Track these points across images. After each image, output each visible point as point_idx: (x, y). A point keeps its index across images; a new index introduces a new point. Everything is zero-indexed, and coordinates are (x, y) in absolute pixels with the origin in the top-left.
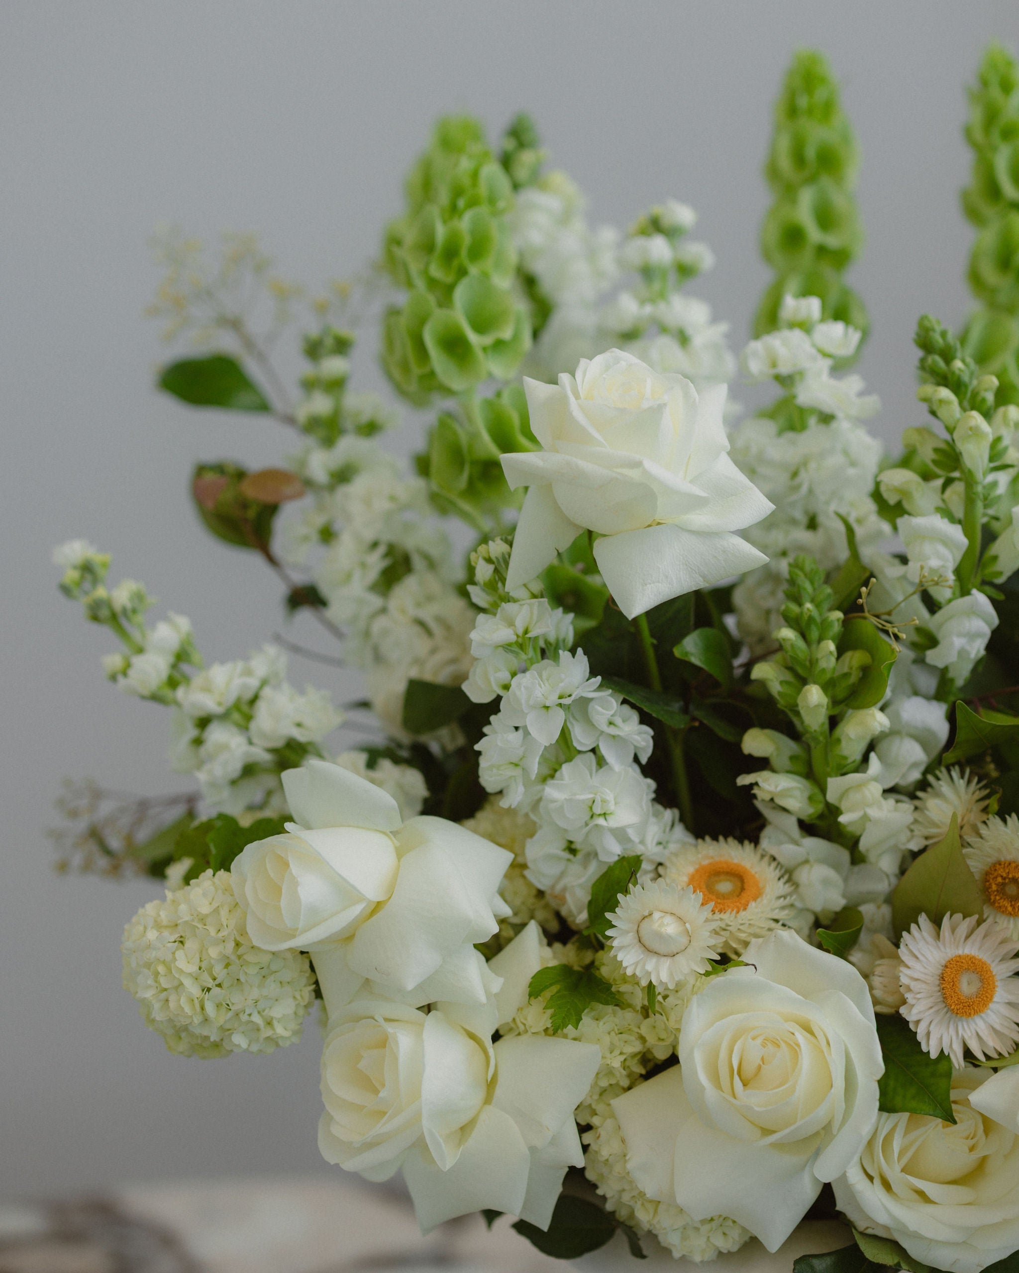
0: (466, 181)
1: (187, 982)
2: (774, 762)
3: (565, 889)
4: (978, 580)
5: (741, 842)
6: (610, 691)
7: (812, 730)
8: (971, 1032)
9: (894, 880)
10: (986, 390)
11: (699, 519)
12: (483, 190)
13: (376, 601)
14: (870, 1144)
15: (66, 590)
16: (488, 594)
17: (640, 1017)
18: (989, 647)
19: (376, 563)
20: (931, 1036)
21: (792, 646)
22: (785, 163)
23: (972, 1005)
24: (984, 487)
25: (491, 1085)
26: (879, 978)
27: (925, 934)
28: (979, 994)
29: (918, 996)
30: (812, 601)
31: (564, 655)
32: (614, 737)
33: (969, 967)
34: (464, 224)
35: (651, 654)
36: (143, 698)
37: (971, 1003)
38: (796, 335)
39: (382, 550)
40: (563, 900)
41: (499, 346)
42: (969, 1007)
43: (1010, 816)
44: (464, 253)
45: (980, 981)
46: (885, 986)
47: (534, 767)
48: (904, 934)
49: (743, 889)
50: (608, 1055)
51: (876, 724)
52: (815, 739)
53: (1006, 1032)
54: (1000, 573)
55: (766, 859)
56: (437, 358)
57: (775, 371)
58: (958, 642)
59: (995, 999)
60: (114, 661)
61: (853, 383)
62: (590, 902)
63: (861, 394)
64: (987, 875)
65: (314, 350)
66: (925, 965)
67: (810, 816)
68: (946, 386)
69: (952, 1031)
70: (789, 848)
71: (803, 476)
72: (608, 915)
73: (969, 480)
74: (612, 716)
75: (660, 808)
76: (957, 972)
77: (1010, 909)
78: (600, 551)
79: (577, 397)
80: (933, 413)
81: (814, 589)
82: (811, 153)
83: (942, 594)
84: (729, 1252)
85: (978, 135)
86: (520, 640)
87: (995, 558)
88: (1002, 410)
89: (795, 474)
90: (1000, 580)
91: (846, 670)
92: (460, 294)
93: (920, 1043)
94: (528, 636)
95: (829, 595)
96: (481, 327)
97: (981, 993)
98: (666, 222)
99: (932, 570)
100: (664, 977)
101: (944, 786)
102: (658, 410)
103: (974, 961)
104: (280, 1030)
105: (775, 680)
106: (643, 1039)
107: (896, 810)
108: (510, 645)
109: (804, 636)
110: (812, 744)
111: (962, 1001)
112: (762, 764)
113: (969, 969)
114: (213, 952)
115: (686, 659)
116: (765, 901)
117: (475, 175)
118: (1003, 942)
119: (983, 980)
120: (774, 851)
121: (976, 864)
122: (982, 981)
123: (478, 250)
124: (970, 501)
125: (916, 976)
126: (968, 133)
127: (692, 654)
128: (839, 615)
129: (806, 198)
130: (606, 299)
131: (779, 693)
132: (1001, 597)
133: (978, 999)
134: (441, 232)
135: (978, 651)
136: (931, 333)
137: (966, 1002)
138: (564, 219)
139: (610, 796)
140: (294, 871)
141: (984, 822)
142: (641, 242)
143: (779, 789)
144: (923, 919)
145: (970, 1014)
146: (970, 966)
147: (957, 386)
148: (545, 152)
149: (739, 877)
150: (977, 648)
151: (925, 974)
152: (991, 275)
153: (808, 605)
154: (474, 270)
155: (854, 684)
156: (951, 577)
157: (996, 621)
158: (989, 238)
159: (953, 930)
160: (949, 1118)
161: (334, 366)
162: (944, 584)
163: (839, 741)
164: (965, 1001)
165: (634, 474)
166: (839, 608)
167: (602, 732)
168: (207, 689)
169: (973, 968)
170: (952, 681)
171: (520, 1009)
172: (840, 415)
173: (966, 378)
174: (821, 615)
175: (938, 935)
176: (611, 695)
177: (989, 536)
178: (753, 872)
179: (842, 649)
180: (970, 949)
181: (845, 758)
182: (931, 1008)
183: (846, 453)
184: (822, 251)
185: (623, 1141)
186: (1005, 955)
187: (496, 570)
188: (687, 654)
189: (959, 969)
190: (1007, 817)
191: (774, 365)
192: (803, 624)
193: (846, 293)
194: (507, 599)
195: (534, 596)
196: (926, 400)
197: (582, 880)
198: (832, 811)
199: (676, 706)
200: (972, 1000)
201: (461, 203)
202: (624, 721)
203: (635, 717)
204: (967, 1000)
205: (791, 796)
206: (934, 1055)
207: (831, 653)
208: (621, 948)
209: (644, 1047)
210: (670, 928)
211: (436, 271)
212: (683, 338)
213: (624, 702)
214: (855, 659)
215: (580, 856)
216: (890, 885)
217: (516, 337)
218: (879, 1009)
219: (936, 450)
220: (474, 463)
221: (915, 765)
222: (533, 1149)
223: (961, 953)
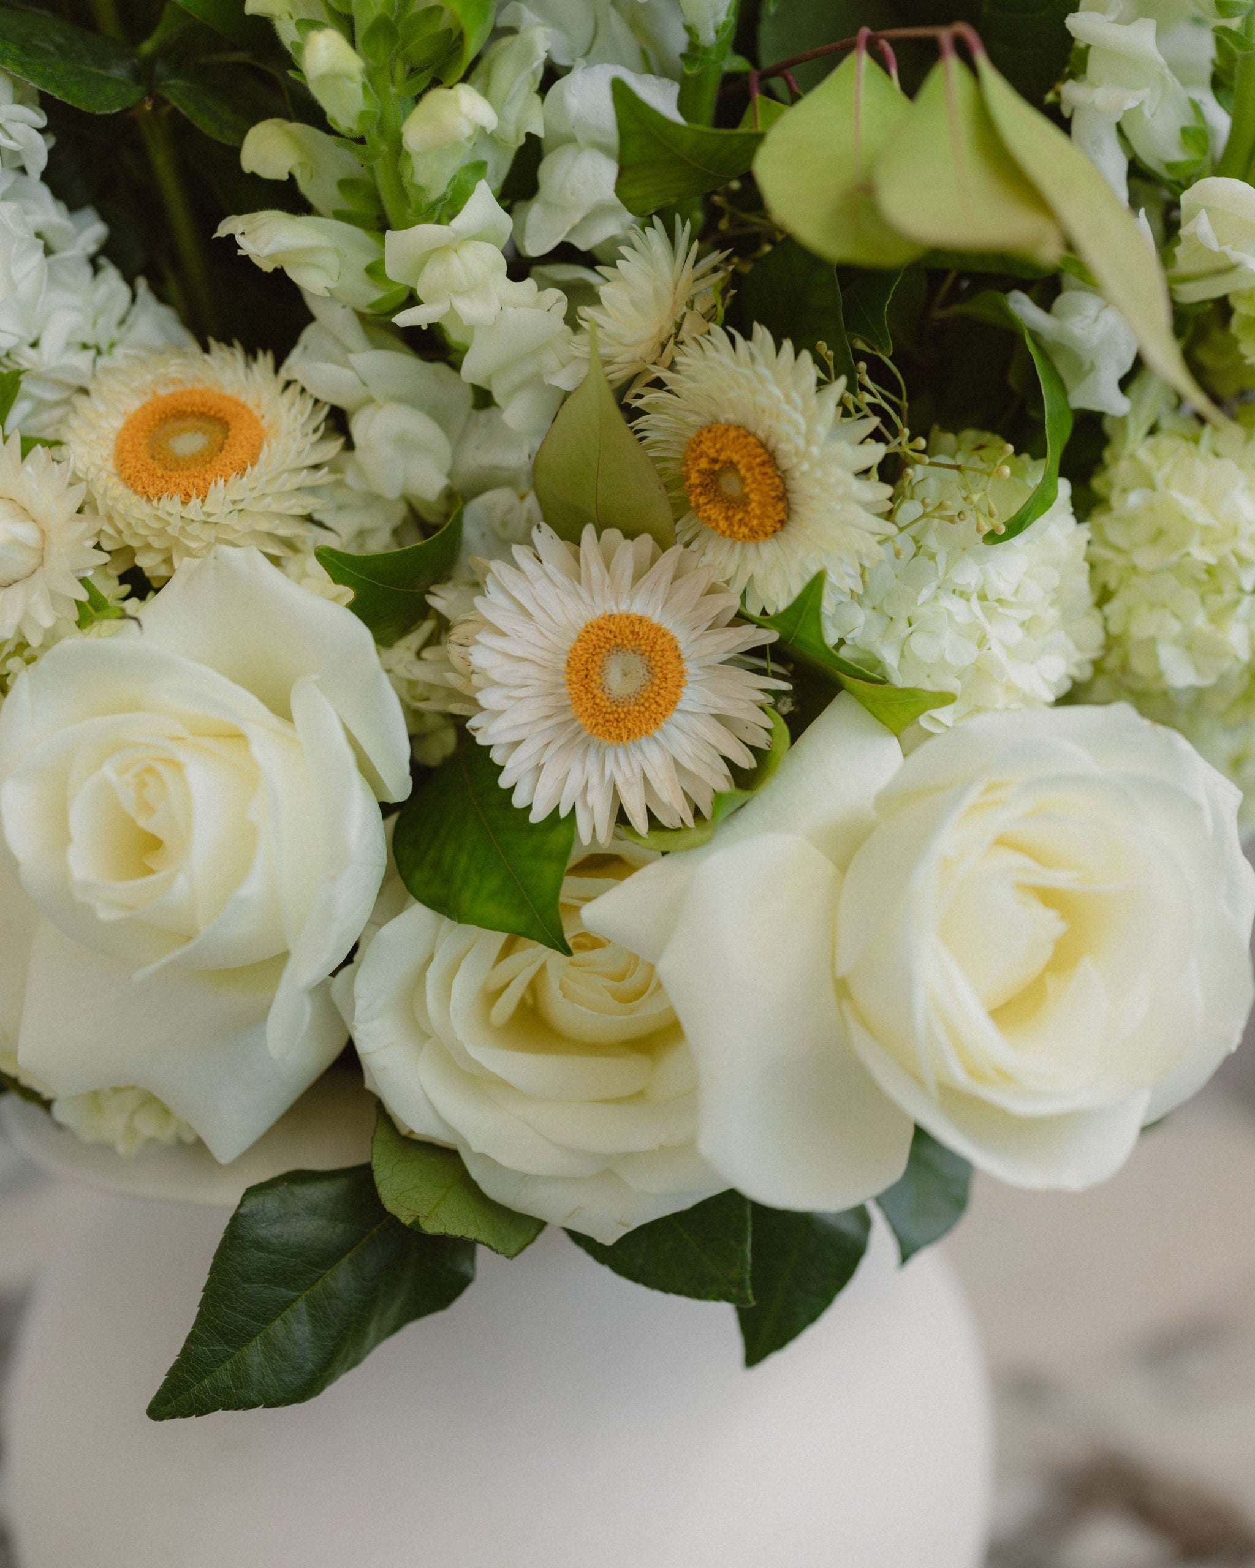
8: (632, 769)
23: (624, 719)
26: (458, 648)
27: (548, 566)
28: (642, 696)
29: (520, 693)
33: (626, 642)
37: (622, 716)
42: (618, 721)
45: (647, 670)
49: (217, 452)
53: (701, 777)
55: (293, 393)
59: (683, 707)
66: (544, 631)
76: (598, 650)
77: (723, 525)
97: (646, 695)
103: (637, 630)
105: (286, 17)
111: (604, 710)
113: (624, 646)
116: (254, 478)
118: (712, 590)
119: (652, 669)
122: (650, 670)
125: (515, 650)
133: (637, 708)
137: (612, 713)
145: (620, 736)
146: (627, 638)
149: (224, 427)
159: (606, 563)
160: (557, 942)
164: (609, 710)
169: (633, 643)
180: (642, 605)
182: (547, 717)
189: (602, 644)
200: (626, 710)
204: (614, 708)
206: (537, 816)
223: (623, 607)
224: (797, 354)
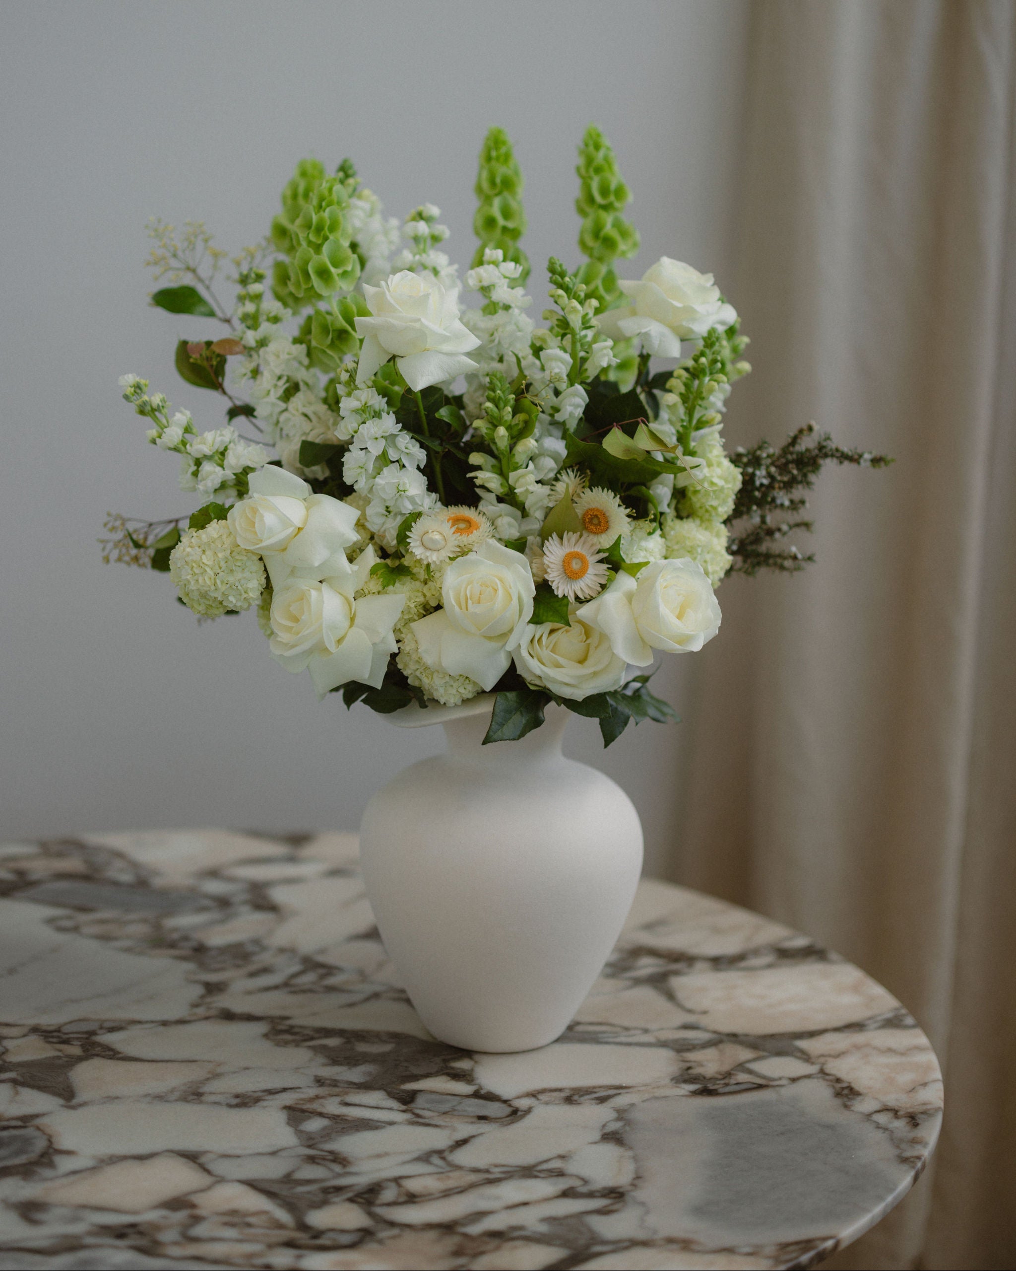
0: (326, 193)
1: (208, 570)
2: (483, 467)
3: (385, 531)
4: (579, 381)
5: (469, 506)
6: (406, 432)
7: (501, 449)
8: (578, 587)
9: (542, 523)
10: (581, 291)
11: (446, 347)
12: (334, 197)
13: (283, 405)
14: (532, 641)
15: (126, 397)
16: (347, 387)
17: (423, 585)
18: (584, 413)
19: (282, 385)
20: (559, 588)
21: (491, 410)
22: (485, 185)
23: (578, 575)
24: (580, 337)
25: (352, 619)
26: (535, 564)
27: (556, 542)
29: (553, 570)
30: (501, 390)
31: (384, 415)
32: (407, 454)
33: (576, 556)
34: (326, 214)
35: (424, 419)
36: (170, 449)
38: (491, 267)
39: (284, 379)
40: (384, 537)
41: (345, 274)
42: (576, 575)
43: (595, 488)
44: (326, 228)
46: (538, 568)
47: (371, 466)
48: (546, 541)
49: (470, 526)
50: (408, 601)
51: (531, 445)
52: (503, 454)
53: (594, 587)
54: (589, 377)
55: (481, 515)
56: (315, 280)
57: (481, 284)
58: (569, 409)
59: (588, 572)
60: (153, 433)
61: (519, 291)
62: (398, 535)
63: (523, 296)
64: (585, 515)
65: (244, 280)
66: (556, 556)
67: (501, 493)
68: (562, 289)
69: (569, 587)
70: (491, 508)
71: (496, 335)
72: (408, 533)
73: (574, 335)
74: (407, 444)
75: (430, 493)
76: (571, 559)
77: (594, 530)
78: (401, 365)
79: (389, 291)
80: (556, 302)
81: (502, 386)
82: (498, 180)
83: (563, 386)
84: (468, 699)
85: (583, 171)
86: (363, 408)
87: (586, 370)
88: (588, 301)
89: (492, 335)
90: (589, 380)
91: (517, 422)
92: (325, 249)
93: (553, 590)
94: (367, 405)
95: (508, 387)
96: (336, 266)
97: (580, 570)
98: (425, 214)
99: (556, 374)
100: (434, 559)
101: (564, 477)
102: (427, 296)
103: (579, 554)
104: (251, 595)
105: (483, 427)
106: (425, 596)
107: (542, 488)
108: (358, 410)
109: (497, 407)
110: (501, 456)
111: (573, 573)
112: (479, 468)
113: (576, 558)
114: (220, 555)
115: (442, 418)
116: (481, 530)
117: (330, 190)
120: (484, 510)
121: (579, 511)
122: (582, 562)
123: (333, 228)
124: (574, 343)
125: (551, 561)
126: (578, 169)
127: (444, 416)
128: (514, 396)
129: (497, 202)
130: (397, 253)
131: (486, 433)
132: (589, 388)
134: (315, 218)
135: (579, 414)
136: (555, 265)
138: (371, 214)
139: (406, 481)
140: (261, 512)
141: (583, 492)
142: (414, 223)
143: (486, 476)
144: (554, 535)
145: (577, 578)
147: (567, 289)
148: (359, 179)
149: (468, 522)
150: (579, 412)
151: (556, 561)
152: (590, 242)
153: (499, 392)
154: (331, 237)
155: (520, 429)
156: (565, 378)
157: (587, 400)
158: (588, 223)
159: (569, 541)
160: (568, 623)
161: (255, 288)
162: (561, 381)
163: (514, 455)
165: (417, 325)
166: (514, 394)
167: (403, 451)
168: (204, 442)
169: (578, 557)
170: (568, 429)
171: (366, 582)
172: (513, 305)
173: (571, 286)
174: (505, 397)
175: (562, 544)
176: (405, 434)
177: (584, 360)
178: (475, 520)
179: (514, 414)
180: (578, 549)
181: (517, 463)
182: (559, 576)
183: (516, 325)
184: (505, 229)
185: (416, 642)
186: (593, 553)
187: (351, 376)
188: (441, 416)
189: (571, 557)
190: (593, 487)
191: (481, 281)
192: (497, 400)
193: (517, 250)
194: (357, 388)
195: (369, 387)
196: (552, 296)
197: (393, 525)
198: (511, 489)
199: (438, 442)
200: (578, 572)
201: (324, 204)
202: (413, 447)
203: (418, 445)
204: (576, 572)
205: (492, 482)
206: (560, 596)
207: (509, 412)
208: (414, 547)
209: (425, 600)
210: (437, 537)
211: (312, 237)
212: (435, 272)
213: (412, 438)
214: (521, 417)
215: (392, 514)
216: (540, 525)
217: (353, 270)
218: (535, 578)
219: (558, 320)
220: (333, 331)
221: (551, 470)
222: (374, 644)
223: (572, 550)
224: (608, 491)
